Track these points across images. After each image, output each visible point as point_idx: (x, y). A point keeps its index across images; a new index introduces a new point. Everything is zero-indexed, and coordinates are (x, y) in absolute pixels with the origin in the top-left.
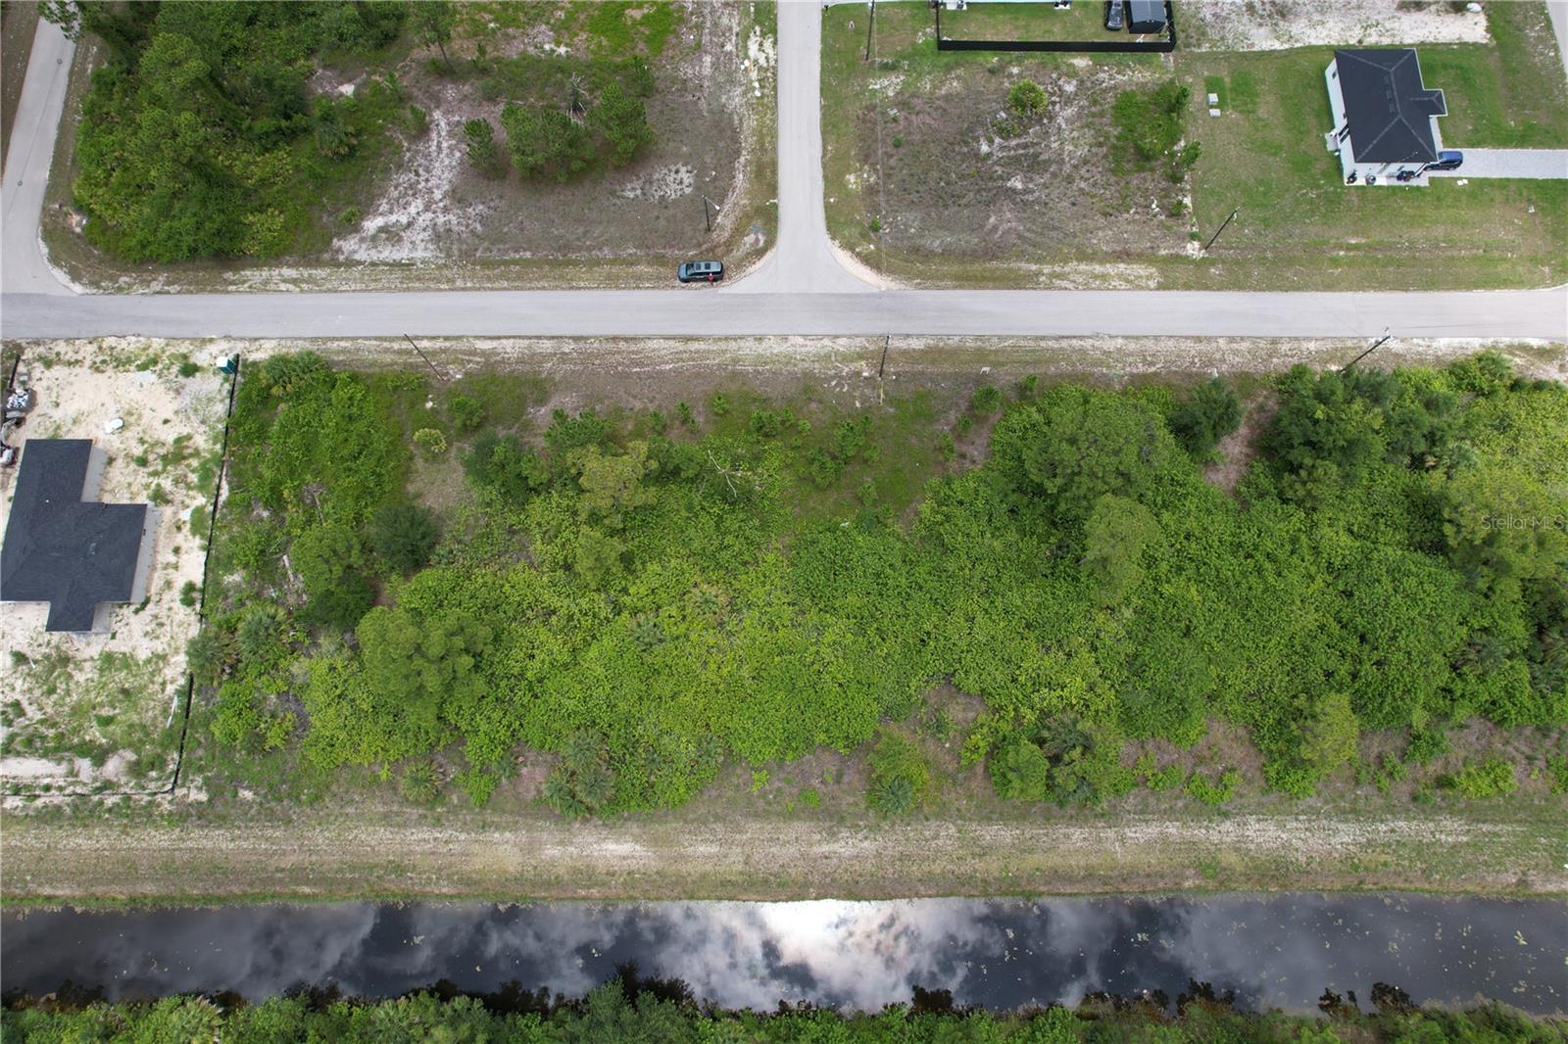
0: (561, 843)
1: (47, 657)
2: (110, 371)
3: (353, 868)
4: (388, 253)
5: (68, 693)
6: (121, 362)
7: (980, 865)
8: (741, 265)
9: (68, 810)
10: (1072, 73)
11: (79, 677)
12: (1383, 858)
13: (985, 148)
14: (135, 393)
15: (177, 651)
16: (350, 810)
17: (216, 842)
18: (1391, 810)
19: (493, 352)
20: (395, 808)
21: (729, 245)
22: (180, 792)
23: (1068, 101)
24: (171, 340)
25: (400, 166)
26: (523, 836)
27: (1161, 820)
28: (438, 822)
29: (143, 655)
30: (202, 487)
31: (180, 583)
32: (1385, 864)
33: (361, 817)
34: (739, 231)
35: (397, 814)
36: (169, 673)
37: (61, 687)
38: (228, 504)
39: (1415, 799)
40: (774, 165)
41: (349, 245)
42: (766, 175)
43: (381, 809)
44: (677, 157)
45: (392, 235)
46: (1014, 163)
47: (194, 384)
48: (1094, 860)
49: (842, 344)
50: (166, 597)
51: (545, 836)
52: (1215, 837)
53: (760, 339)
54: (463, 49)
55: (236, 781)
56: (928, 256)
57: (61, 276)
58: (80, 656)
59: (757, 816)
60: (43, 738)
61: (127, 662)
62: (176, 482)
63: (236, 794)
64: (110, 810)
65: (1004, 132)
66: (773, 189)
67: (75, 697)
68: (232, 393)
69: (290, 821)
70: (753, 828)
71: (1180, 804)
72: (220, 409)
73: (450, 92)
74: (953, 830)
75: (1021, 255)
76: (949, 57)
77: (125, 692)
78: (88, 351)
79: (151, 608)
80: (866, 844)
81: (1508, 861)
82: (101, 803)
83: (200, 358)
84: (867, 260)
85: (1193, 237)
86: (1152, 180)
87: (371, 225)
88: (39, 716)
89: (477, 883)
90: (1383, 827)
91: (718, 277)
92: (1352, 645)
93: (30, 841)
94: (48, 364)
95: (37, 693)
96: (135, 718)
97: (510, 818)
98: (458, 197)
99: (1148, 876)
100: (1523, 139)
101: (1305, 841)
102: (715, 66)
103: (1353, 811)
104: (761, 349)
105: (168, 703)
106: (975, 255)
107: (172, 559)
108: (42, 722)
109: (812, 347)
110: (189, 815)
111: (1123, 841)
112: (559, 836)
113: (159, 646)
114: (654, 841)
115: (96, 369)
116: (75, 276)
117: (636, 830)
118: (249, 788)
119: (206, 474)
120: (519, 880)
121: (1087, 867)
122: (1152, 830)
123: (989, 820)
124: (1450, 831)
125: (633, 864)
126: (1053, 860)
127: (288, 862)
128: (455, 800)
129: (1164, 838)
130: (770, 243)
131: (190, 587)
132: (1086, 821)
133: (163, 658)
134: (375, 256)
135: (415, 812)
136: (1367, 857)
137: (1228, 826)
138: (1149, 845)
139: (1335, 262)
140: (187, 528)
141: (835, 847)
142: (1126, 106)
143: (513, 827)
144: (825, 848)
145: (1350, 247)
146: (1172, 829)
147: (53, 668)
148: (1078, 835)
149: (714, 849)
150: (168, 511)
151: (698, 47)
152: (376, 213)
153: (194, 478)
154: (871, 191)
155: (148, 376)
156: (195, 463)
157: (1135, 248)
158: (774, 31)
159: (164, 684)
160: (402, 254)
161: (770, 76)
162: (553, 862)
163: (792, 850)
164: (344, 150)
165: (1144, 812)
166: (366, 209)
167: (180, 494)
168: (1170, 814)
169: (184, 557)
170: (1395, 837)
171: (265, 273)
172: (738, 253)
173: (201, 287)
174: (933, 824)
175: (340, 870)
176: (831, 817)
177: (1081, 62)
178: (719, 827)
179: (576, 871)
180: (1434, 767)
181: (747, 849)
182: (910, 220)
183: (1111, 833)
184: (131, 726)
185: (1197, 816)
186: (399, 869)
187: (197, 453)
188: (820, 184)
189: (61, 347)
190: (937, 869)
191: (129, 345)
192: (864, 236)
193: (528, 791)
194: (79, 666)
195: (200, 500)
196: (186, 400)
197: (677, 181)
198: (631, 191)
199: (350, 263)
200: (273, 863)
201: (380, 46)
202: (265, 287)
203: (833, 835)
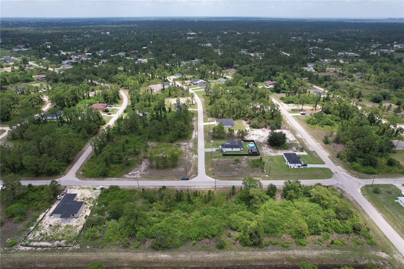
0: (152, 255)
1: (55, 226)
2: (81, 189)
3: (107, 259)
4: (132, 177)
5: (57, 231)
6: (83, 188)
7: (240, 258)
8: (191, 178)
9: (50, 250)
10: (244, 158)
11: (61, 229)
12: (325, 257)
13: (231, 166)
14: (84, 192)
15: (81, 225)
16: (109, 249)
17: (80, 255)
18: (324, 249)
19: (149, 188)
20: (119, 249)
21: (190, 176)
22: (74, 247)
23: (244, 161)
24: (92, 186)
25: (136, 167)
26: (144, 254)
27: (277, 251)
28: (127, 252)
29: (74, 225)
30: (92, 203)
31: (85, 215)
32: (326, 258)
33: (111, 251)
34: (191, 175)
35: (119, 250)
36: (78, 228)
37: (56, 230)
38: (97, 205)
39: (328, 246)
40: (197, 168)
41: (126, 176)
42: (196, 169)
43: (116, 249)
44: (181, 167)
45: (134, 175)
46: (236, 167)
47: (96, 191)
48: (263, 257)
49: (209, 187)
50: (82, 217)
51: (149, 254)
52: (288, 253)
53: (195, 186)
54: (148, 155)
55: (87, 245)
56: (223, 177)
57: (77, 179)
58: (62, 226)
59: (193, 250)
60: (49, 238)
61: (71, 226)
62: (89, 202)
63: (86, 247)
64: (58, 250)
65: (234, 164)
66: (197, 170)
67: (58, 232)
68: (101, 192)
69: (96, 251)
70: (192, 253)
71: (280, 248)
72: (99, 194)
73: (146, 160)
74: (234, 253)
75: (238, 177)
76: (225, 157)
77: (68, 231)
78: (78, 187)
79: (78, 218)
80: (216, 255)
81: (351, 257)
82: (57, 249)
83: (97, 188)
84: (213, 178)
85: (267, 174)
86: (259, 169)
87: (130, 173)
88: (50, 235)
89: (134, 262)
90: (323, 251)
91: (188, 179)
92: (305, 217)
93: (40, 255)
94: (70, 188)
95: (51, 231)
96: (69, 235)
97: (142, 251)
98: (145, 171)
99: (276, 260)
100: (317, 164)
101: (307, 254)
102: (188, 158)
103: (316, 249)
104: (195, 188)
105: (76, 233)
106: (230, 177)
107: (84, 212)
108: (50, 236)
109: (204, 187)
110: (75, 251)
111: (269, 254)
112: (152, 254)
113: (78, 224)
114: (172, 255)
115: (78, 189)
116: (79, 179)
117: (168, 253)
118: (89, 246)
119: (94, 201)
120: (142, 262)
121: (262, 258)
122: (275, 252)
123: (241, 251)
124: (337, 252)
125: (167, 258)
126: (256, 257)
127: (93, 259)
128: (131, 248)
129: (278, 254)
130: (197, 175)
131: (86, 216)
132: (261, 251)
133: (78, 226)
134: (130, 177)
135: (122, 250)
136: (321, 256)
137: (290, 251)
138: (275, 255)
139: (291, 177)
140: (88, 209)
141: (209, 255)
142: (253, 161)
143: (143, 252)
144: (207, 256)
145: (293, 175)
146: (279, 252)
147: (56, 227)
148: (259, 253)
149: (184, 256)
150: (86, 206)
151: (185, 156)
152: (131, 172)
153: (92, 202)
154: (213, 170)
155: (87, 190)
156: (92, 200)
157: (257, 176)
158: (197, 154)
159: (77, 230)
160: (135, 177)
161: (197, 159)
162: (150, 258)
163: (201, 256)
164: (128, 164)
165: (273, 249)
166: (130, 171)
167: (89, 204)
168: (278, 249)
169: (86, 212)
170: (326, 253)
171: (111, 179)
172: (191, 177)
173: (99, 180)
174: (230, 252)
175: (104, 260)
176: (208, 250)
177: (246, 157)
178: (185, 252)
179: (155, 259)
180: (330, 241)
181: (191, 256)
182: (220, 173)
183: (266, 253)
184: (68, 237)
185: (284, 250)
186: (117, 260)
187: (93, 199)
188: (205, 170)
189: (74, 187)
190: (231, 259)
191: (86, 186)
192: (212, 175)
193: (147, 246)
194: (61, 227)
195: (92, 205)
196: (93, 193)
197: (182, 169)
198: (174, 170)
199: (126, 178)
200: (90, 259)
201: (136, 155)
202: (111, 180)
203: (209, 253)
